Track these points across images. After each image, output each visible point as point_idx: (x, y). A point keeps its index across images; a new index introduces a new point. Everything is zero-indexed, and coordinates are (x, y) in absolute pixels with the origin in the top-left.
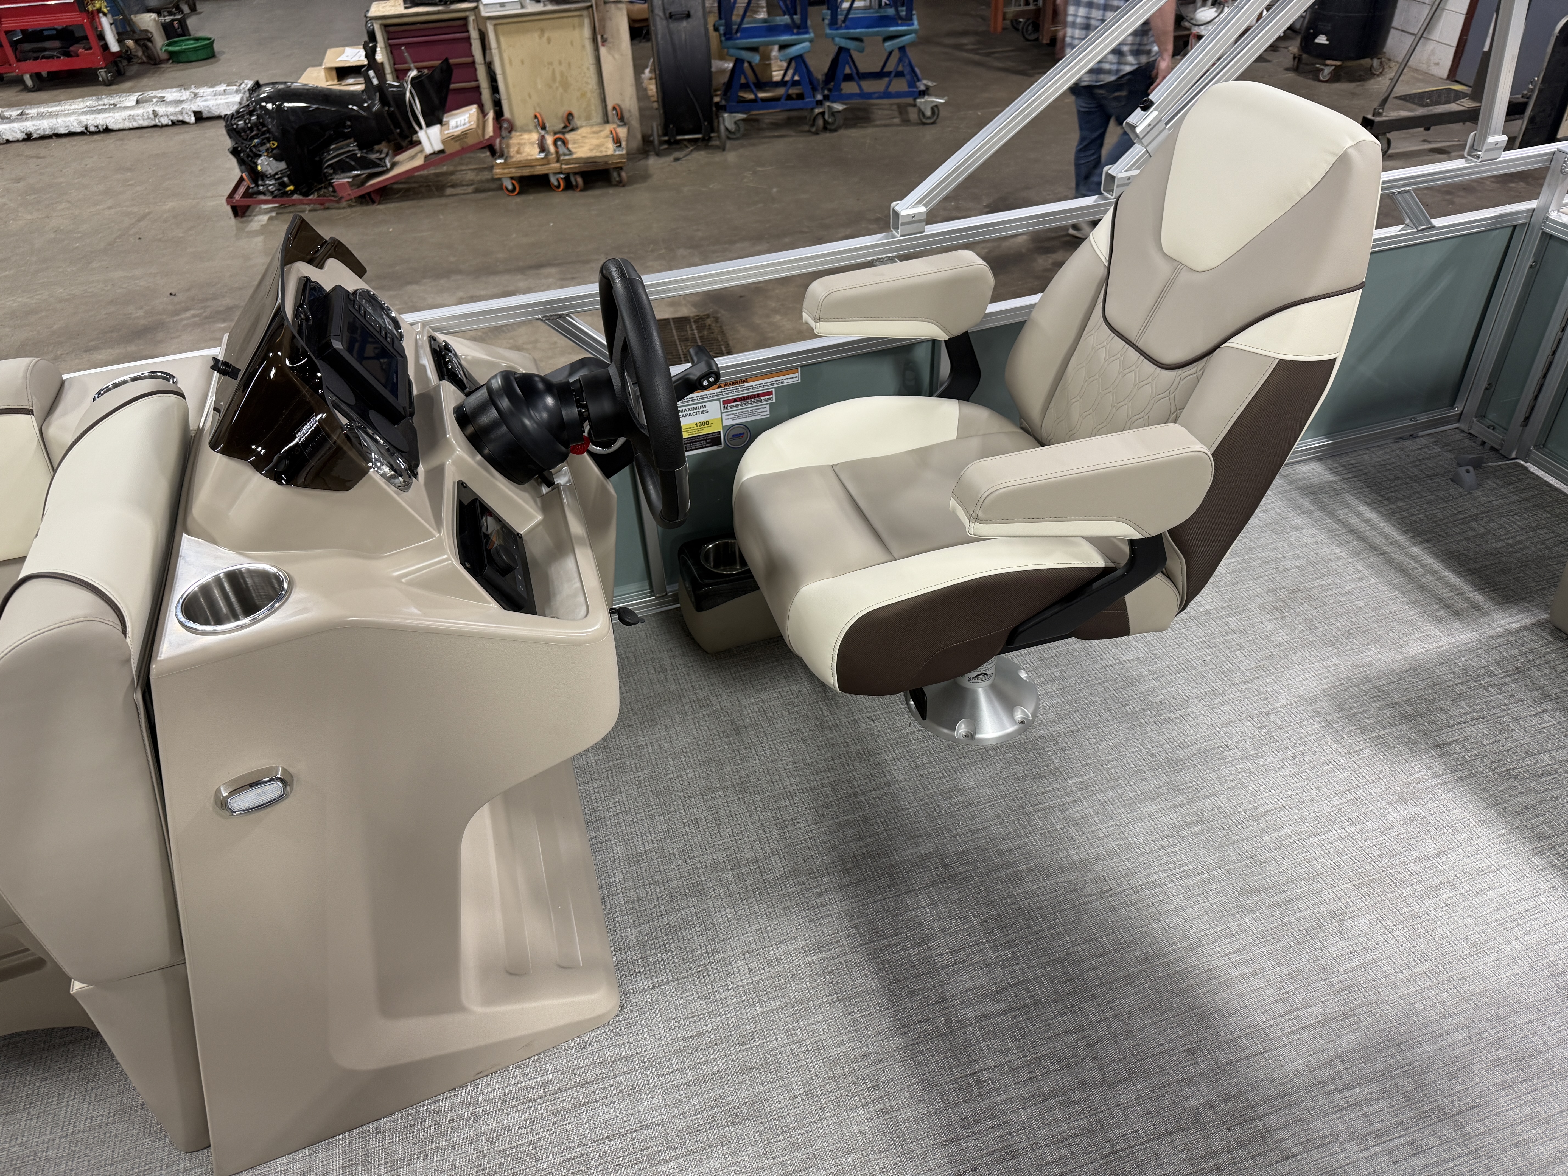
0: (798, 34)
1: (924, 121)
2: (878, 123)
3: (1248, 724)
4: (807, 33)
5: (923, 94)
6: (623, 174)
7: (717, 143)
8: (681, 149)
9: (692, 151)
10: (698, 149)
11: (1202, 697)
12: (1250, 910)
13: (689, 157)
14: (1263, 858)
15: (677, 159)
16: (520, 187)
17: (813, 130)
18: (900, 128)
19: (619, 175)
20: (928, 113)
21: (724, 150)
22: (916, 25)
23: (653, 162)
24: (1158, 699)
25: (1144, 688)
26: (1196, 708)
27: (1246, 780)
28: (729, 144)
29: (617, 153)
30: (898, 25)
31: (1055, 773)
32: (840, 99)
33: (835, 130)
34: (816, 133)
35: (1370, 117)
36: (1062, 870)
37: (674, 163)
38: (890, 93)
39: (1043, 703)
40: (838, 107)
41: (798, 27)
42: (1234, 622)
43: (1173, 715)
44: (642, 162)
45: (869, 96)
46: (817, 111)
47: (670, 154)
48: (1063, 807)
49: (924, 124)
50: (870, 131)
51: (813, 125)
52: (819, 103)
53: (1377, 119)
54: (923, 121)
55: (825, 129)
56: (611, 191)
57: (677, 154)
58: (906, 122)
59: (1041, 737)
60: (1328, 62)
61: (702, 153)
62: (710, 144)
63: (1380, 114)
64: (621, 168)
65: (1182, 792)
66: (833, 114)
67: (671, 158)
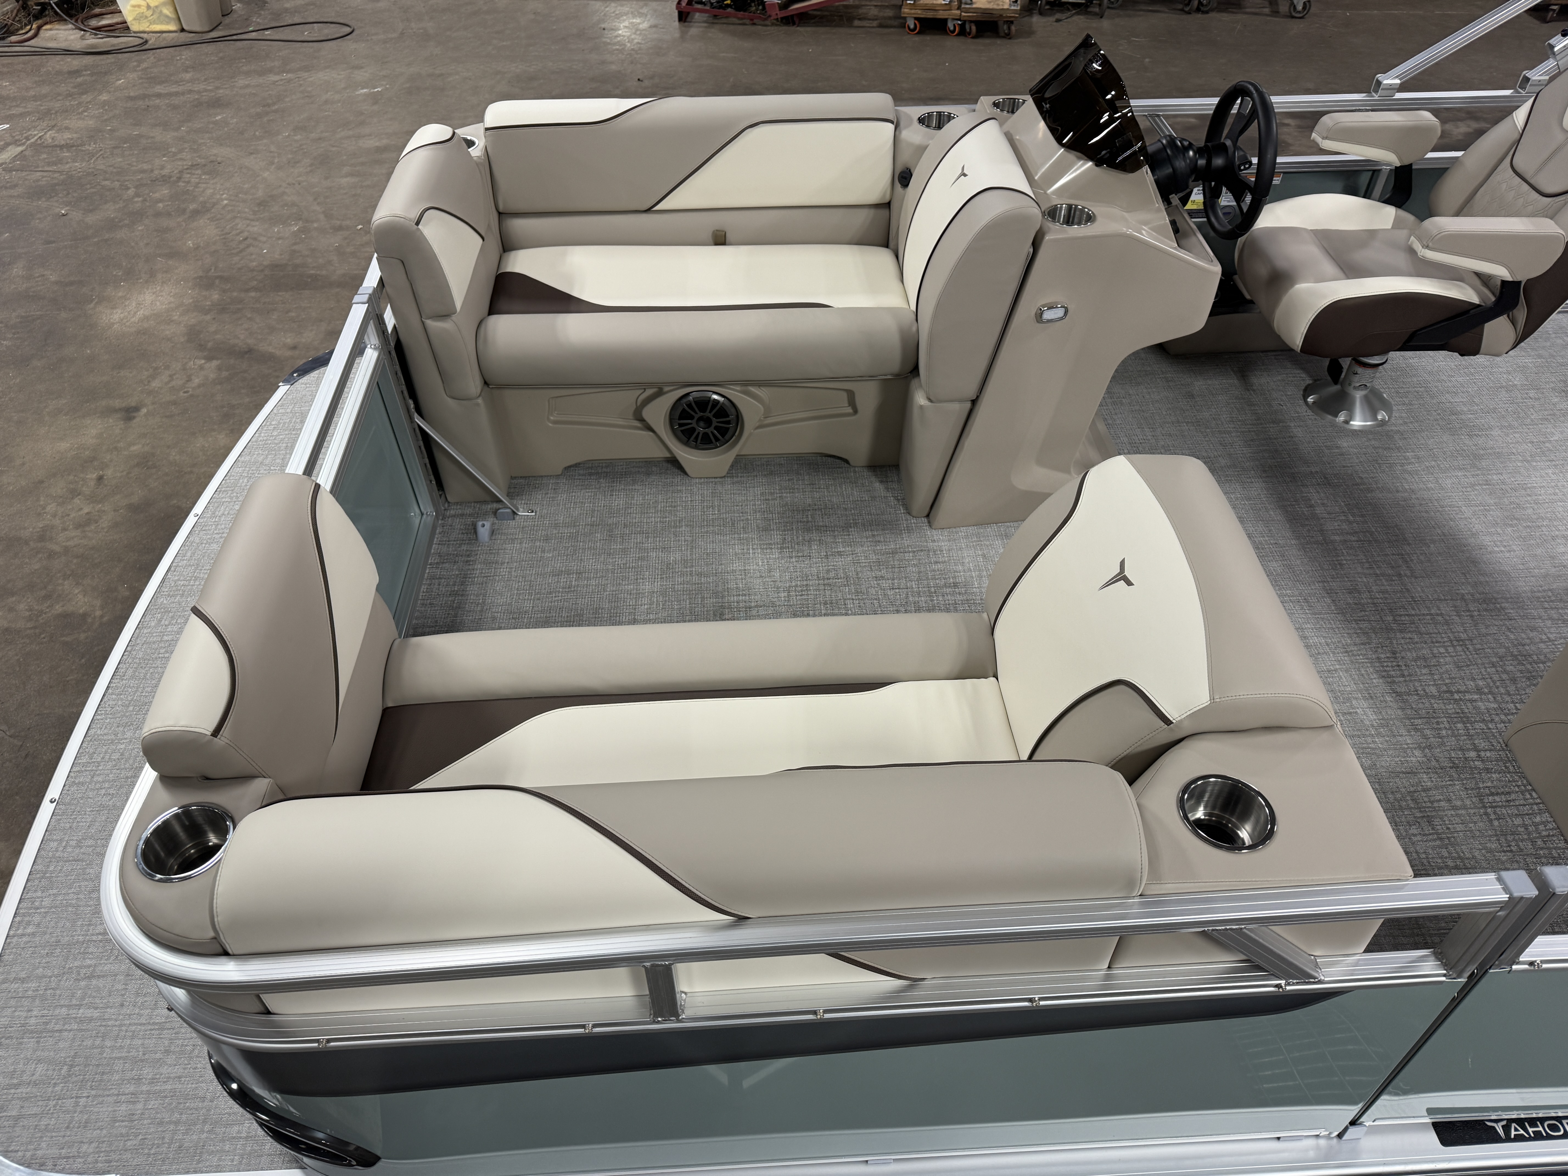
2: (1248, 10)
3: (1529, 445)
6: (1013, 28)
7: (1097, 10)
8: (1062, 12)
9: (1074, 14)
10: (1078, 14)
11: (1502, 427)
12: (1511, 526)
13: (1069, 20)
14: (1524, 506)
15: (1058, 21)
16: (920, 27)
17: (1187, 9)
18: (1269, 18)
19: (1009, 28)
20: (1300, 7)
21: (1101, 17)
23: (1036, 20)
24: (1472, 424)
25: (1463, 417)
26: (1496, 432)
27: (1522, 470)
28: (1108, 12)
29: (1013, 8)
31: (1399, 449)
33: (1207, 12)
34: (1189, 13)
36: (1398, 491)
37: (1055, 23)
39: (1394, 414)
42: (1532, 393)
43: (1480, 434)
44: (1026, 19)
47: (1050, 15)
48: (1402, 465)
49: (1293, 17)
50: (1239, 17)
51: (1188, 4)
54: (1294, 14)
55: (1198, 10)
56: (999, 41)
57: (1058, 16)
58: (1275, 13)
59: (1392, 430)
61: (1082, 17)
62: (1089, 10)
64: (1012, 22)
65: (1479, 469)
67: (1052, 19)
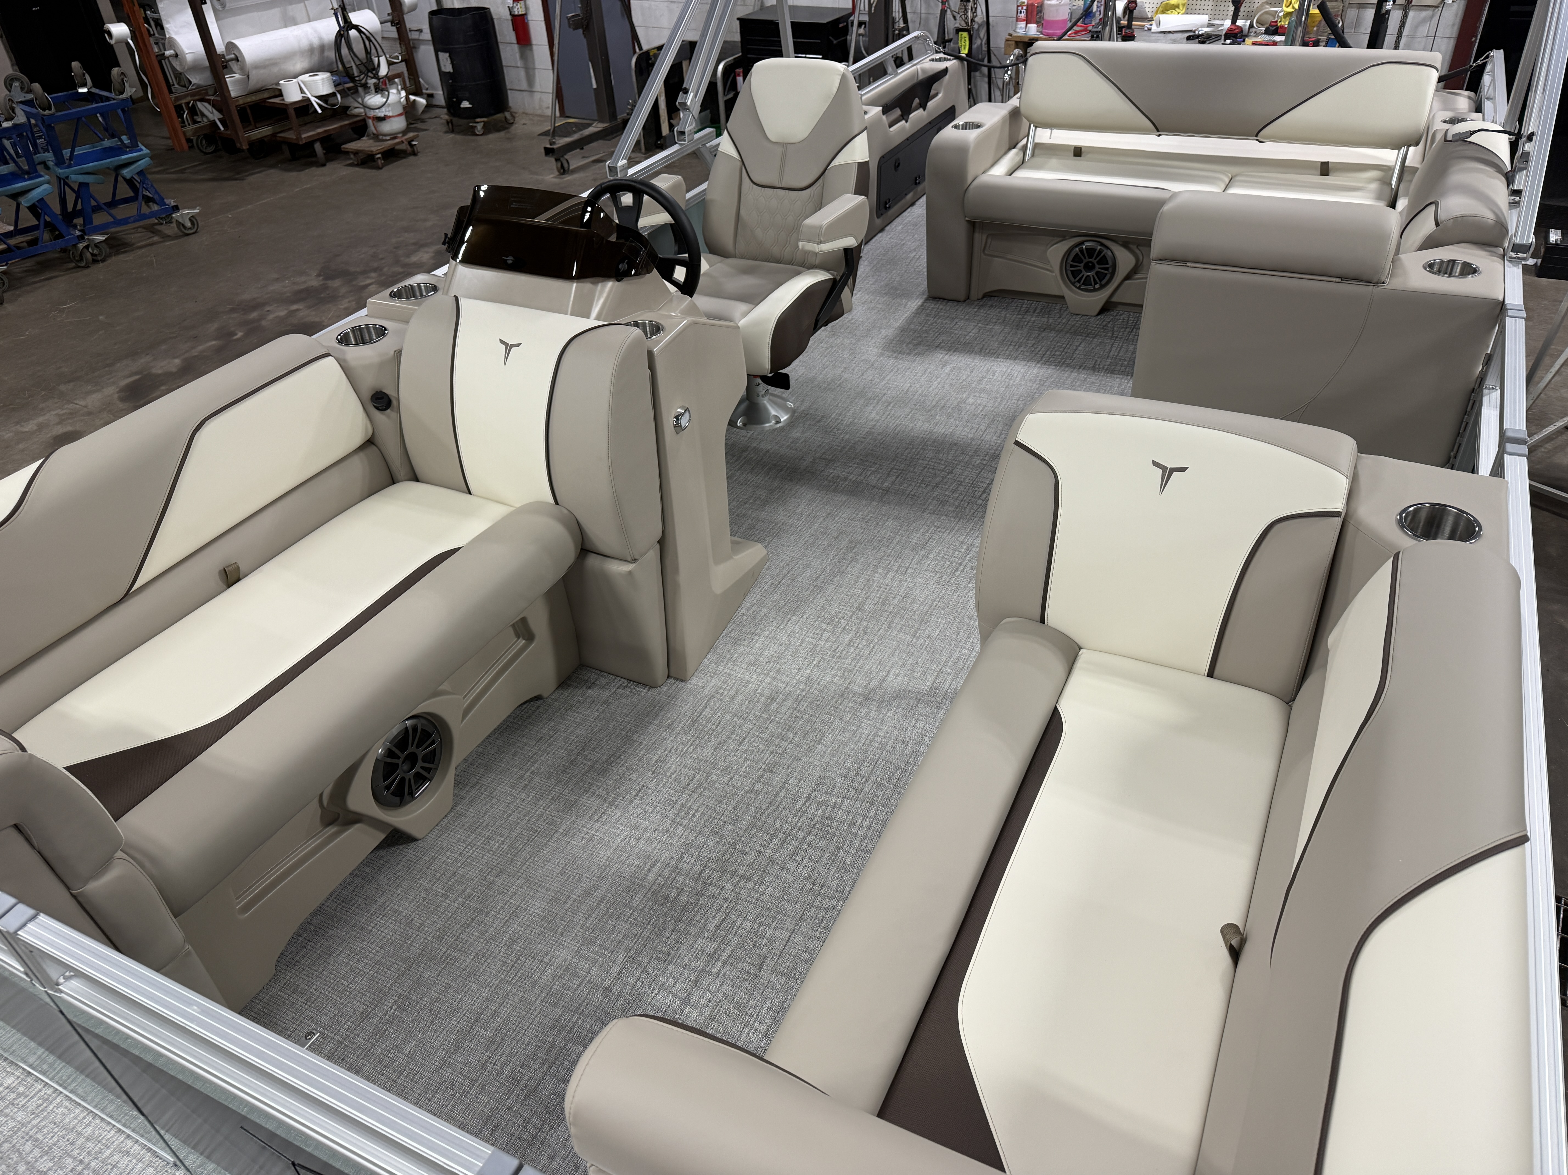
0: (30, 179)
1: (186, 232)
3: (869, 371)
4: (41, 176)
5: (176, 208)
12: (935, 415)
14: (922, 401)
17: (83, 264)
20: (189, 224)
22: (145, 151)
26: (844, 376)
27: (890, 385)
30: (127, 153)
31: (824, 417)
32: (98, 230)
33: (103, 261)
34: (87, 267)
35: (548, 146)
36: (864, 438)
38: (144, 214)
40: (100, 238)
41: (28, 173)
45: (125, 221)
46: (81, 246)
48: (840, 423)
49: (188, 235)
51: (81, 260)
52: (81, 238)
53: (555, 147)
54: (184, 232)
55: (95, 261)
60: (478, 120)
63: (554, 143)
65: (873, 399)
66: (97, 245)
